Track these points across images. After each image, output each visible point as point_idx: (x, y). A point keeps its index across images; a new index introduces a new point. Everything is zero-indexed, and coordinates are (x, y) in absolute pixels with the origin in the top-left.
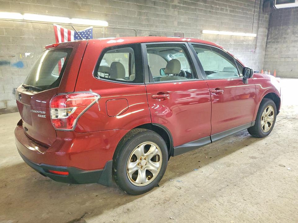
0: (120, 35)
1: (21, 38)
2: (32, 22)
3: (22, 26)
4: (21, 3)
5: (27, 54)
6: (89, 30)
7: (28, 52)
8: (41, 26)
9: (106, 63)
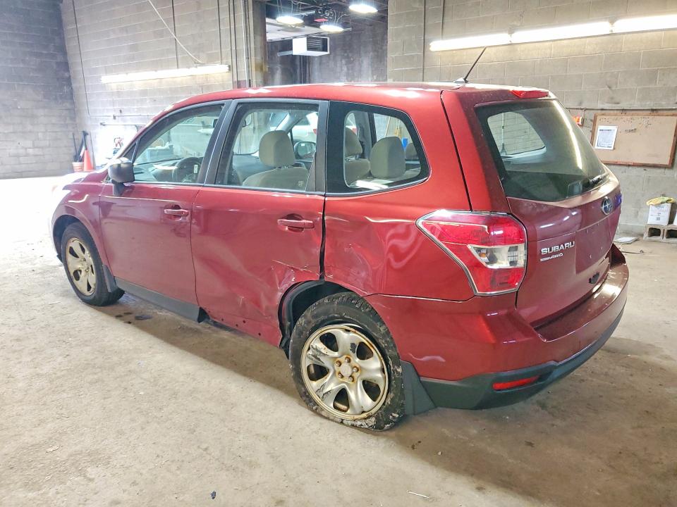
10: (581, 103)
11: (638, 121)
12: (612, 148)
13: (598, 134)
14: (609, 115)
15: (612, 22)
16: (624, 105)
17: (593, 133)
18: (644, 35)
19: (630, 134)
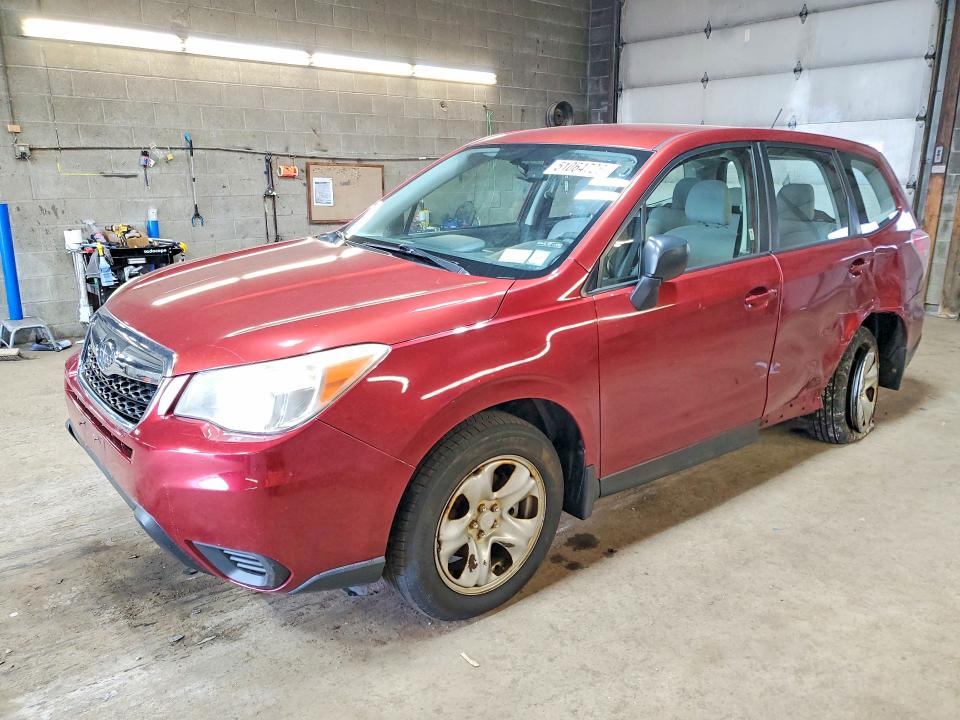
10: (287, 149)
11: (352, 172)
12: (332, 205)
13: (314, 186)
14: (322, 164)
15: (310, 52)
16: (331, 154)
17: (308, 186)
18: (365, 77)
19: (345, 186)
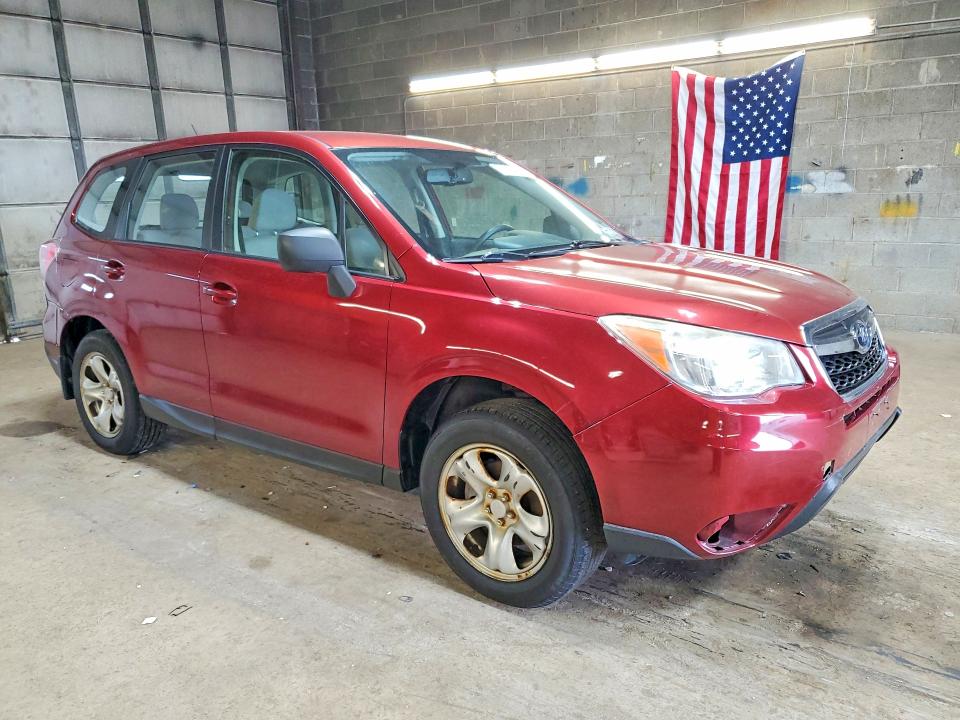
0: (941, 60)
1: (591, 118)
2: (618, 72)
3: (597, 86)
4: (601, 26)
5: (599, 160)
6: (785, 67)
7: (601, 155)
8: (640, 80)
9: (845, 185)
